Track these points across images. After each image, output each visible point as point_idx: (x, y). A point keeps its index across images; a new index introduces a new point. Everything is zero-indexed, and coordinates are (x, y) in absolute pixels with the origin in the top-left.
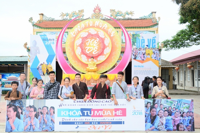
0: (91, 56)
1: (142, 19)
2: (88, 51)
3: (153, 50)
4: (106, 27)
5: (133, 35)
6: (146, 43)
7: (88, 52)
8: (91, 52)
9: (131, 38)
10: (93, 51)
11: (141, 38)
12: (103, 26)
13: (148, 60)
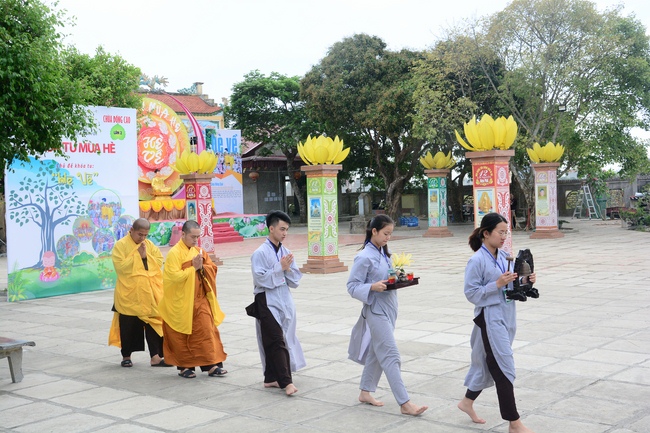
0: (152, 167)
1: (181, 94)
2: (147, 158)
3: (235, 158)
4: (167, 114)
5: (207, 131)
6: (225, 146)
7: (147, 161)
8: (152, 161)
9: (204, 135)
10: (155, 158)
11: (217, 136)
12: (163, 113)
13: (229, 174)
